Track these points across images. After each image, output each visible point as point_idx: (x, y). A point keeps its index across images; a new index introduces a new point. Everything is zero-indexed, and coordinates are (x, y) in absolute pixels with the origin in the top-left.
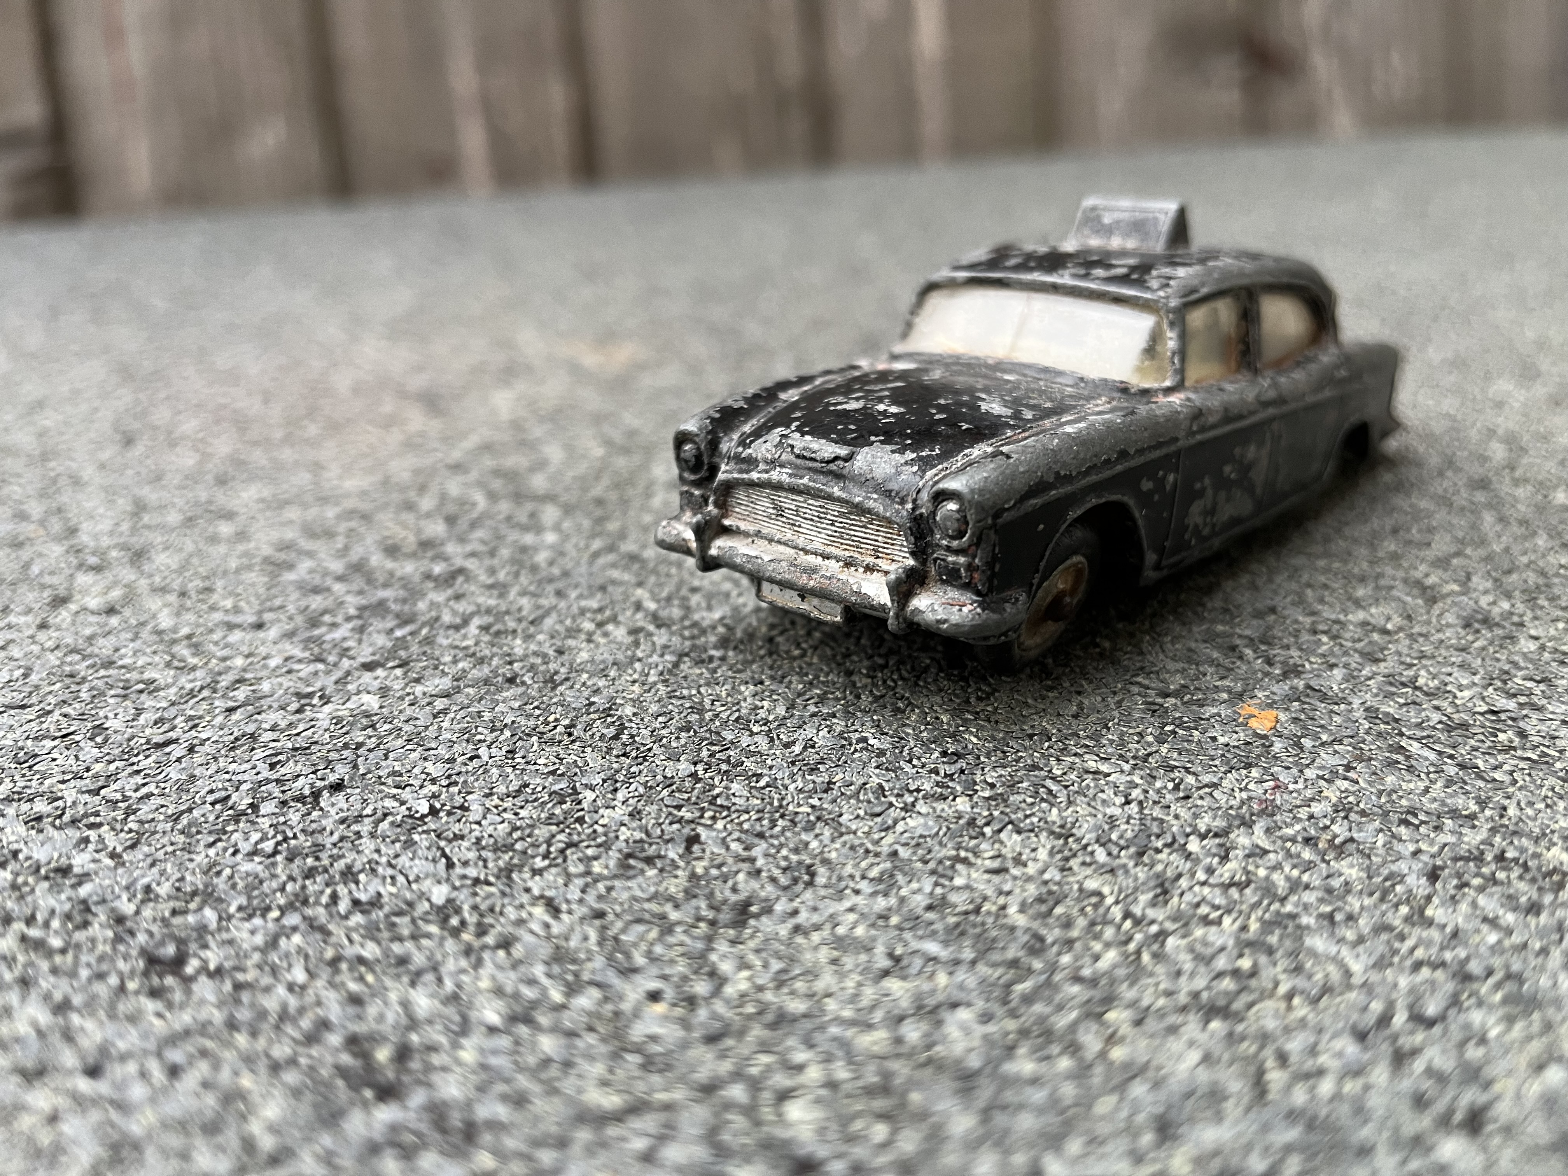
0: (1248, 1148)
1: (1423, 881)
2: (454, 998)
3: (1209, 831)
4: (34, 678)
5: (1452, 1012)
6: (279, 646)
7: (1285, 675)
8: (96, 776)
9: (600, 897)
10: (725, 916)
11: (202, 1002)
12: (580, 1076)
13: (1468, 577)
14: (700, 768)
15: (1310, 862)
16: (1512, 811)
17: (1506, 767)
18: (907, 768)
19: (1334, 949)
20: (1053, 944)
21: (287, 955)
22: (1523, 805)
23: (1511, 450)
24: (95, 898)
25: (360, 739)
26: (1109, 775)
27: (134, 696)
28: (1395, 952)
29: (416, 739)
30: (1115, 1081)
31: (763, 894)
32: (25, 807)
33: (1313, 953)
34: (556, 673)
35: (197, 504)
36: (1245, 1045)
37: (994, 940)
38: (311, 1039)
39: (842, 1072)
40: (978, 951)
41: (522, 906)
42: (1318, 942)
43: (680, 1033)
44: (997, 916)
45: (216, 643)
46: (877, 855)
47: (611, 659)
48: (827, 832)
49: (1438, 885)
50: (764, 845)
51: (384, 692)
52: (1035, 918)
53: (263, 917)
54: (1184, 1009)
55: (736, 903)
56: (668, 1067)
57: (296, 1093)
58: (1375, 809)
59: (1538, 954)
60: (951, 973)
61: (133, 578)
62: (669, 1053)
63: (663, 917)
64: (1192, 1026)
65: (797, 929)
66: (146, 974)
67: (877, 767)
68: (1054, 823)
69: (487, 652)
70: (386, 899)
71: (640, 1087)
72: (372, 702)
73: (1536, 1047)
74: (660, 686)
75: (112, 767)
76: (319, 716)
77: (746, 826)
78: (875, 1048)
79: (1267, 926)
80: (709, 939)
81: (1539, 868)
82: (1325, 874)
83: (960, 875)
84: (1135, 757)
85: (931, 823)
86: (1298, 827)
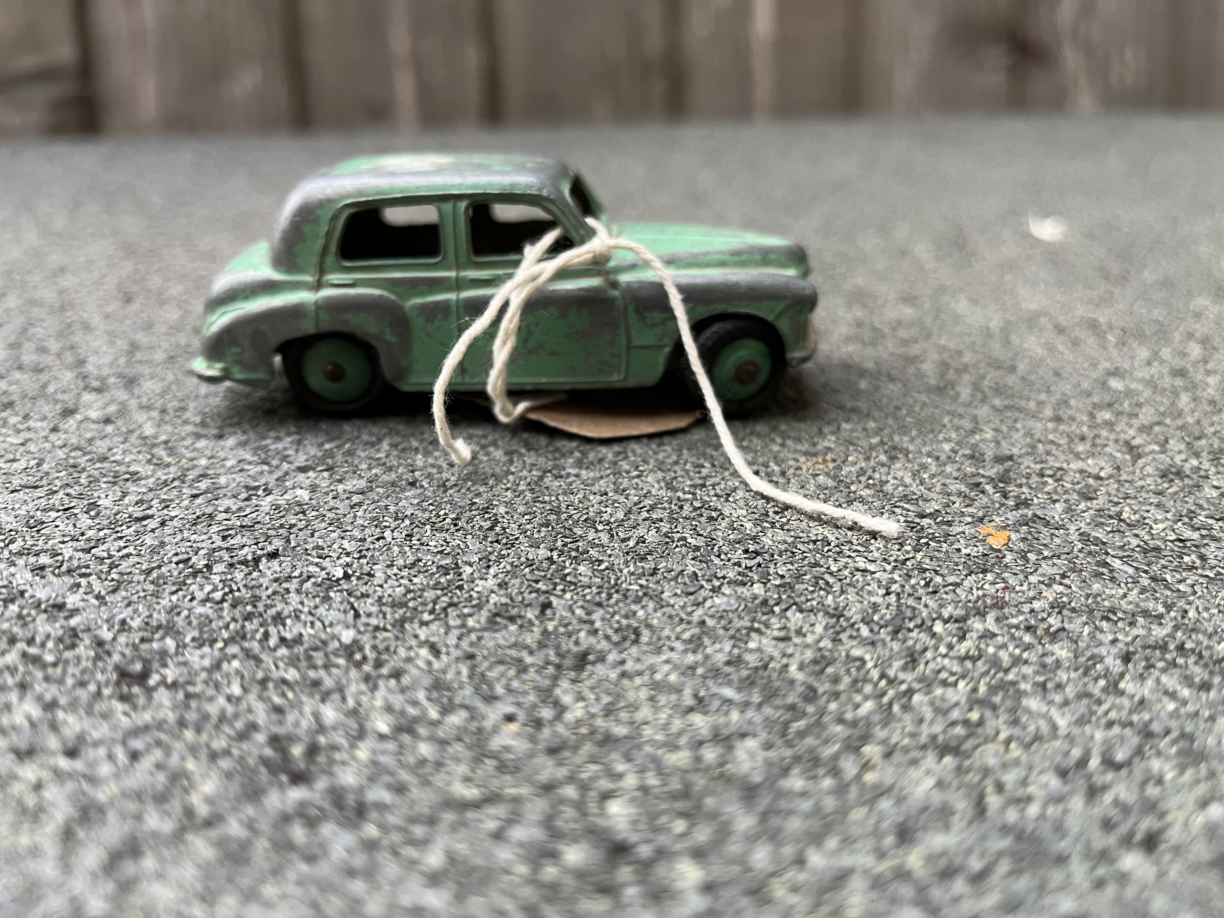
0: (969, 852)
1: (1118, 662)
2: (354, 713)
3: (951, 617)
4: (45, 467)
5: (1136, 760)
6: (235, 452)
7: (1017, 506)
8: (89, 540)
9: (472, 644)
10: (568, 662)
11: (160, 706)
12: (448, 773)
13: (1166, 441)
14: (555, 554)
15: (1029, 644)
16: (1192, 614)
17: (1189, 582)
18: (716, 561)
19: (1044, 709)
20: (824, 694)
21: (228, 675)
22: (1200, 609)
23: (1205, 349)
24: (82, 627)
25: (293, 522)
26: (874, 573)
27: (121, 483)
28: (1093, 713)
29: (337, 523)
30: (866, 797)
31: (599, 647)
32: (32, 559)
33: (1028, 711)
34: (448, 480)
35: (178, 346)
36: (971, 775)
37: (777, 689)
38: (243, 736)
39: (652, 780)
40: (764, 696)
41: (411, 648)
42: (1033, 703)
43: (530, 745)
44: (780, 673)
45: (187, 448)
46: (689, 623)
47: (491, 471)
48: (651, 605)
49: (1130, 666)
50: (601, 612)
51: (313, 488)
52: (810, 675)
53: (211, 646)
54: (924, 747)
55: (577, 653)
56: (517, 769)
57: (229, 775)
58: (1083, 608)
59: (1206, 721)
60: (742, 712)
61: (126, 397)
62: (519, 759)
63: (520, 660)
64: (930, 760)
65: (624, 674)
66: (118, 684)
67: (693, 559)
68: (829, 606)
69: (395, 463)
70: (306, 638)
71: (495, 784)
72: (304, 495)
73: (1202, 789)
74: (527, 493)
75: (102, 534)
76: (262, 503)
77: (588, 597)
78: (680, 763)
79: (993, 689)
80: (555, 679)
81: (1211, 657)
82: (1040, 653)
83: (753, 640)
84: (895, 561)
85: (732, 601)
86: (1021, 618)
